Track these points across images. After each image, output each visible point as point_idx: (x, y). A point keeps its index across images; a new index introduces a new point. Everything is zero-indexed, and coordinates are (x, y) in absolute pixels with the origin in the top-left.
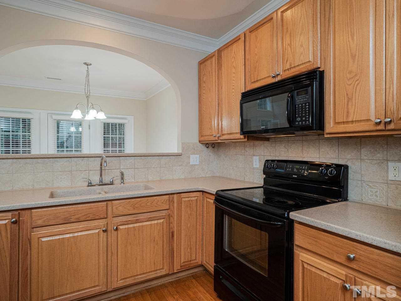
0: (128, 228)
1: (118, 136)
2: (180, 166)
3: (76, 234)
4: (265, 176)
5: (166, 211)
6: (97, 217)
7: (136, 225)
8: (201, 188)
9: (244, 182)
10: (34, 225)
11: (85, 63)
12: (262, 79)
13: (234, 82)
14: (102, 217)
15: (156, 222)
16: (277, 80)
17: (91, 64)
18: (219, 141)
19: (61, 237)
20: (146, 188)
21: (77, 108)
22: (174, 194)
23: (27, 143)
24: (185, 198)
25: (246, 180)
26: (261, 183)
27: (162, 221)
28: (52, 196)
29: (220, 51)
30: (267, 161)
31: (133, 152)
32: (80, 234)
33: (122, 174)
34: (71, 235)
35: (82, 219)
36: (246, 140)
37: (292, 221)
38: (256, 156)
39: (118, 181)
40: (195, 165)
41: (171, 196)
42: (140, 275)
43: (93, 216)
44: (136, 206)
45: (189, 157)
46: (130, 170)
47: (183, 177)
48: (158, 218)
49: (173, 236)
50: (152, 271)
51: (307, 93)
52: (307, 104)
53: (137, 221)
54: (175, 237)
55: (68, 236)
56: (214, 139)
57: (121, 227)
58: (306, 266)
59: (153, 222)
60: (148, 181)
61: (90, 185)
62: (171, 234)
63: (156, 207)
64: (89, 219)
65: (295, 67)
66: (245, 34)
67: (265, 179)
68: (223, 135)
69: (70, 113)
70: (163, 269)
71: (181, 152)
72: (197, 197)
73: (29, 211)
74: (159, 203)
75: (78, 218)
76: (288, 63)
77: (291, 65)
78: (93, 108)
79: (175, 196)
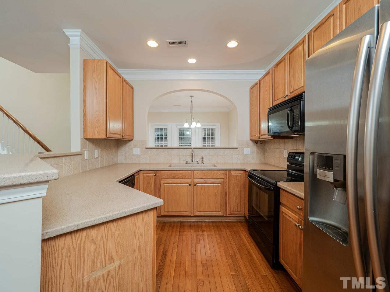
0: (201, 185)
1: (211, 136)
2: (237, 155)
3: (178, 185)
4: (288, 163)
5: (222, 180)
6: (187, 178)
7: (205, 185)
8: (243, 168)
9: (279, 167)
10: (162, 178)
11: (191, 96)
12: (280, 98)
13: (266, 101)
14: (189, 178)
15: (216, 185)
16: (287, 98)
17: (193, 96)
18: (260, 139)
19: (172, 185)
20: (215, 166)
21: (186, 122)
22: (227, 170)
23: (166, 142)
24: (234, 173)
25: (281, 166)
26: (286, 167)
27: (220, 185)
28: (170, 166)
29: (260, 80)
30: (290, 153)
31: (219, 146)
32: (179, 185)
33: (203, 158)
34: (176, 185)
35: (181, 178)
36: (273, 138)
37: (280, 188)
38: (286, 149)
39: (200, 162)
40: (247, 155)
41: (226, 171)
42: (208, 212)
43: (185, 177)
44: (206, 174)
45: (243, 150)
46: (207, 156)
47: (239, 162)
48: (217, 183)
49: (226, 194)
50: (214, 212)
51: (297, 108)
52: (298, 116)
53: (206, 183)
54: (228, 195)
55: (174, 185)
56: (257, 138)
57: (198, 184)
58: (284, 214)
59: (214, 185)
60: (217, 163)
61: (187, 163)
62: (225, 193)
63: (216, 176)
64: (183, 178)
65: (295, 90)
66: (272, 69)
67: (288, 165)
68: (262, 135)
69: (183, 124)
70: (220, 212)
71: (238, 146)
72: (241, 174)
73: (160, 171)
74: (218, 175)
75: (179, 177)
76: (292, 88)
77: (293, 89)
78: (194, 121)
79: (228, 171)
